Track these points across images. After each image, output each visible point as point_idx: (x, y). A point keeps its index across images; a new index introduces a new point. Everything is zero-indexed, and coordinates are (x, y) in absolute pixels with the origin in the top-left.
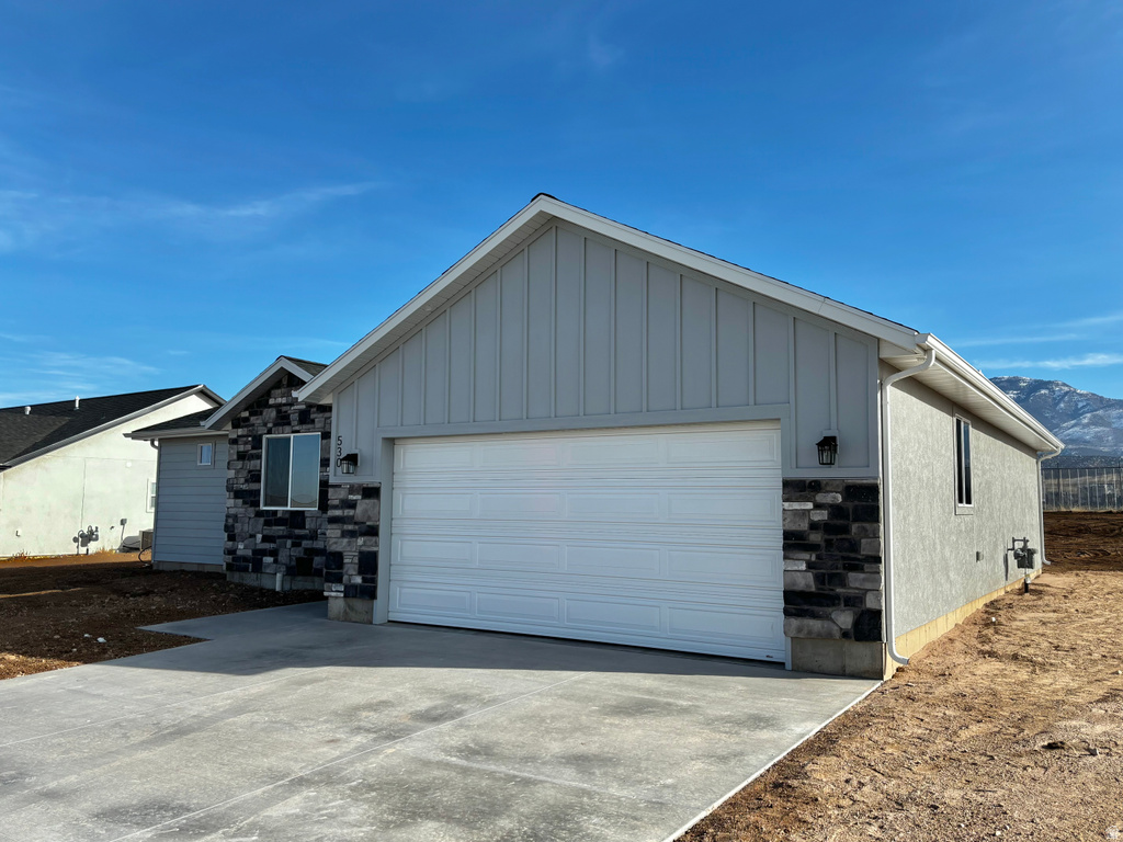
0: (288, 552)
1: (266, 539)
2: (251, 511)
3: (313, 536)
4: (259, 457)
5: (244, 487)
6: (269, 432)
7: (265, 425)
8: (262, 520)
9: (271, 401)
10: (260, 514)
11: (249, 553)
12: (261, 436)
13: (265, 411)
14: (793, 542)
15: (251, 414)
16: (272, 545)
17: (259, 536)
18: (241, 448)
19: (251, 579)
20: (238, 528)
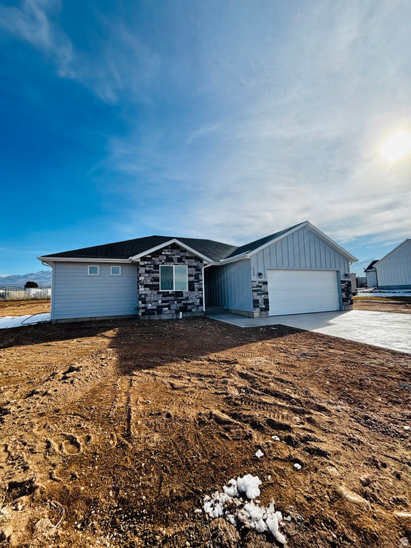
0: (175, 306)
1: (163, 302)
2: (155, 292)
3: (187, 299)
4: (158, 273)
5: (151, 283)
6: (163, 264)
7: (161, 261)
8: (161, 295)
9: (163, 253)
10: (159, 293)
11: (155, 307)
12: (158, 265)
13: (160, 256)
14: (343, 290)
15: (152, 257)
16: (167, 304)
17: (160, 301)
18: (148, 269)
19: (156, 317)
20: (148, 299)
